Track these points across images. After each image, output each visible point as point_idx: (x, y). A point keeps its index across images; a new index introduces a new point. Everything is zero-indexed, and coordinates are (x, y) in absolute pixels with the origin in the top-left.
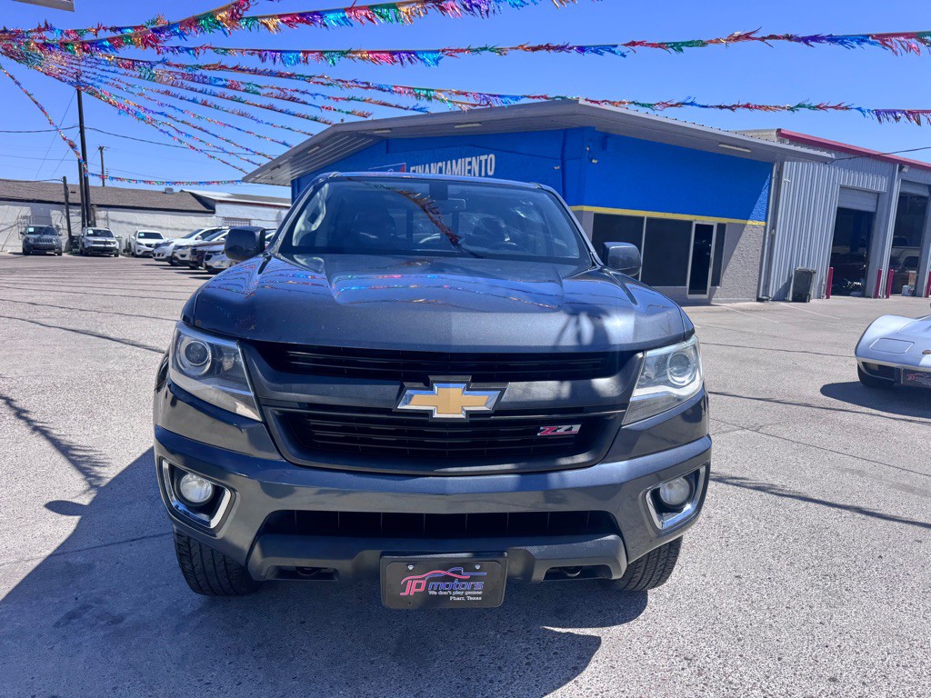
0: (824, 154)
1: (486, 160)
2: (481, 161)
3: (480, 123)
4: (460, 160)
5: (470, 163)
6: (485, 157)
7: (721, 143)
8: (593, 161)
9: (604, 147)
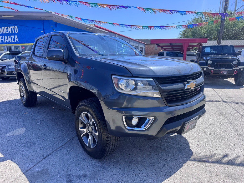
0: (106, 31)
1: (14, 28)
2: (12, 29)
3: (14, 16)
4: (2, 28)
5: (7, 29)
6: (14, 27)
7: (86, 27)
8: (54, 30)
9: (56, 26)
